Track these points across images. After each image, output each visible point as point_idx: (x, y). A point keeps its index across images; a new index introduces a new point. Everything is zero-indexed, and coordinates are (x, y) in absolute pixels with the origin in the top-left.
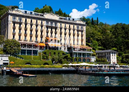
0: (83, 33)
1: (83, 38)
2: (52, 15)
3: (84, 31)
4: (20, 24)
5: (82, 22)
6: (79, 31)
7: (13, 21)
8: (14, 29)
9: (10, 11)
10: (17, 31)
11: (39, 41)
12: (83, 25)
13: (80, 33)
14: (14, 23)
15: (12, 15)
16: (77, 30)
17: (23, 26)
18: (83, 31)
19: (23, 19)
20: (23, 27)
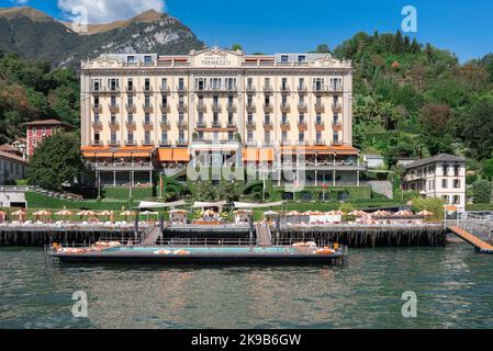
0: (340, 100)
3: (345, 95)
4: (114, 95)
5: (338, 62)
7: (92, 93)
11: (174, 143)
12: (343, 72)
14: (97, 96)
19: (122, 82)
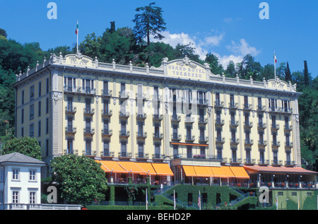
0: (290, 123)
1: (291, 141)
2: (187, 67)
3: (293, 118)
4: (88, 99)
6: (277, 116)
7: (65, 93)
8: (70, 116)
9: (55, 59)
10: (79, 123)
11: (151, 157)
12: (290, 96)
13: (281, 123)
14: (70, 97)
15: (62, 70)
16: (270, 113)
17: (97, 106)
18: (290, 114)
19: (97, 84)
20: (97, 109)
